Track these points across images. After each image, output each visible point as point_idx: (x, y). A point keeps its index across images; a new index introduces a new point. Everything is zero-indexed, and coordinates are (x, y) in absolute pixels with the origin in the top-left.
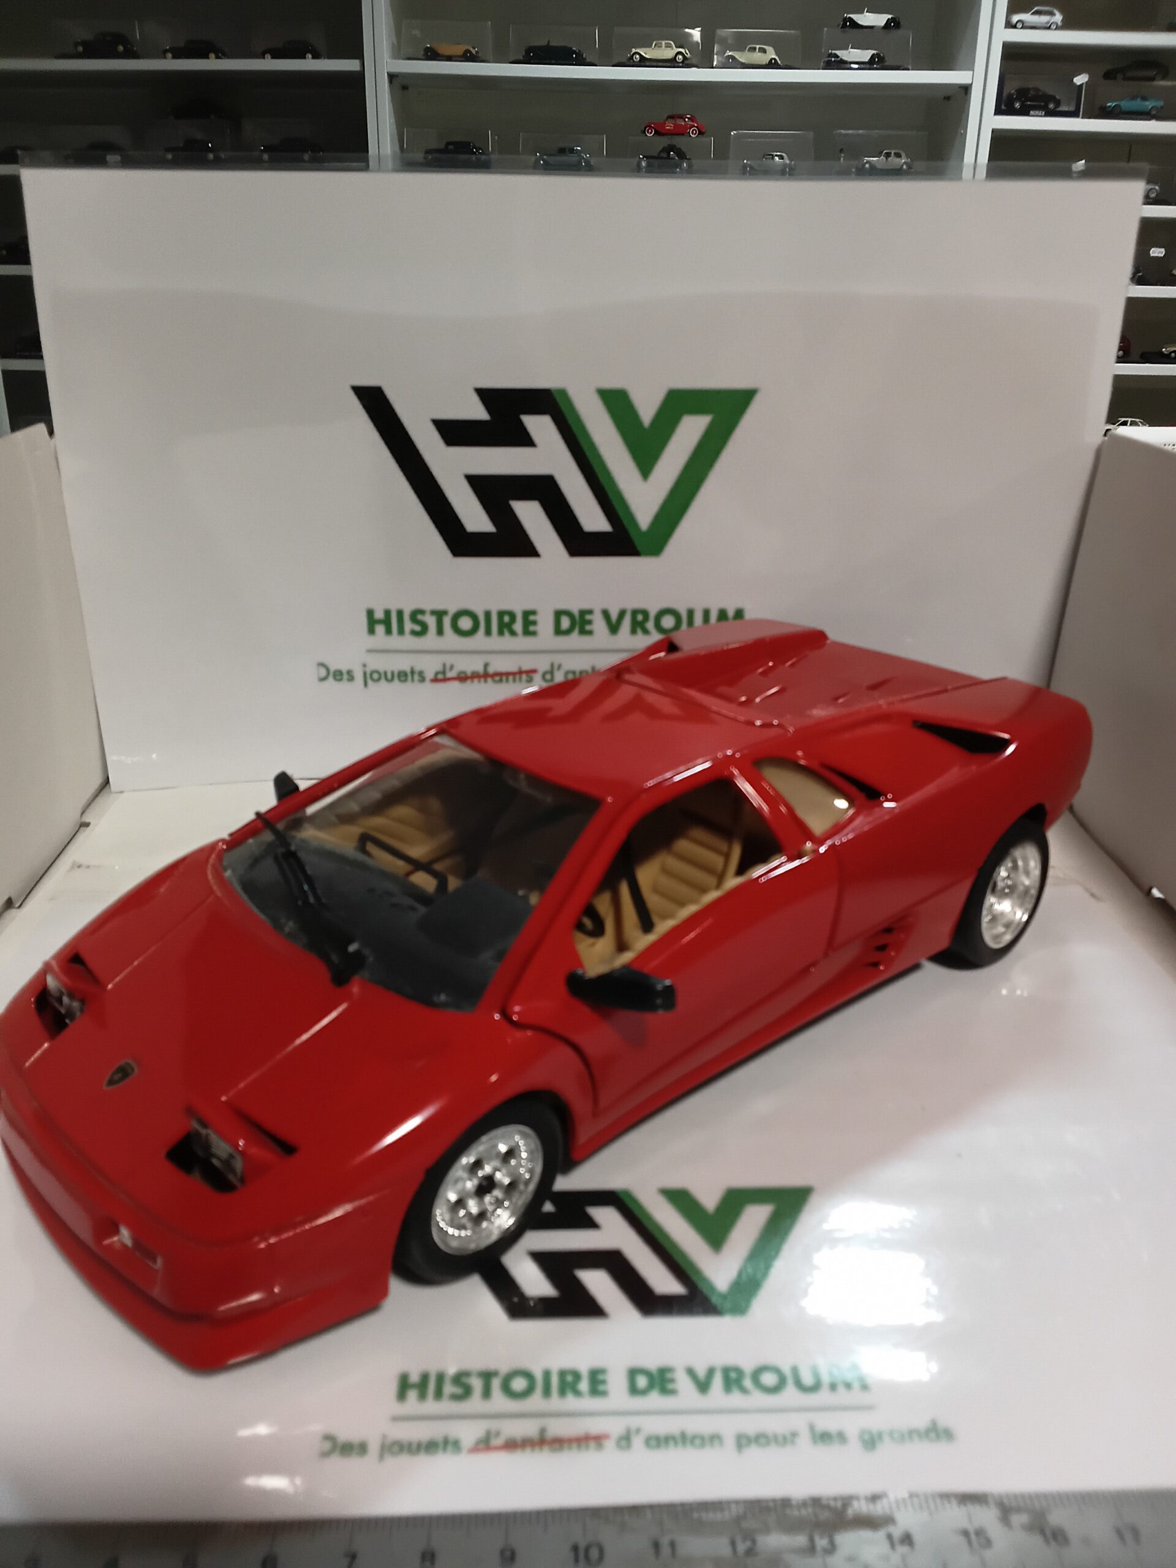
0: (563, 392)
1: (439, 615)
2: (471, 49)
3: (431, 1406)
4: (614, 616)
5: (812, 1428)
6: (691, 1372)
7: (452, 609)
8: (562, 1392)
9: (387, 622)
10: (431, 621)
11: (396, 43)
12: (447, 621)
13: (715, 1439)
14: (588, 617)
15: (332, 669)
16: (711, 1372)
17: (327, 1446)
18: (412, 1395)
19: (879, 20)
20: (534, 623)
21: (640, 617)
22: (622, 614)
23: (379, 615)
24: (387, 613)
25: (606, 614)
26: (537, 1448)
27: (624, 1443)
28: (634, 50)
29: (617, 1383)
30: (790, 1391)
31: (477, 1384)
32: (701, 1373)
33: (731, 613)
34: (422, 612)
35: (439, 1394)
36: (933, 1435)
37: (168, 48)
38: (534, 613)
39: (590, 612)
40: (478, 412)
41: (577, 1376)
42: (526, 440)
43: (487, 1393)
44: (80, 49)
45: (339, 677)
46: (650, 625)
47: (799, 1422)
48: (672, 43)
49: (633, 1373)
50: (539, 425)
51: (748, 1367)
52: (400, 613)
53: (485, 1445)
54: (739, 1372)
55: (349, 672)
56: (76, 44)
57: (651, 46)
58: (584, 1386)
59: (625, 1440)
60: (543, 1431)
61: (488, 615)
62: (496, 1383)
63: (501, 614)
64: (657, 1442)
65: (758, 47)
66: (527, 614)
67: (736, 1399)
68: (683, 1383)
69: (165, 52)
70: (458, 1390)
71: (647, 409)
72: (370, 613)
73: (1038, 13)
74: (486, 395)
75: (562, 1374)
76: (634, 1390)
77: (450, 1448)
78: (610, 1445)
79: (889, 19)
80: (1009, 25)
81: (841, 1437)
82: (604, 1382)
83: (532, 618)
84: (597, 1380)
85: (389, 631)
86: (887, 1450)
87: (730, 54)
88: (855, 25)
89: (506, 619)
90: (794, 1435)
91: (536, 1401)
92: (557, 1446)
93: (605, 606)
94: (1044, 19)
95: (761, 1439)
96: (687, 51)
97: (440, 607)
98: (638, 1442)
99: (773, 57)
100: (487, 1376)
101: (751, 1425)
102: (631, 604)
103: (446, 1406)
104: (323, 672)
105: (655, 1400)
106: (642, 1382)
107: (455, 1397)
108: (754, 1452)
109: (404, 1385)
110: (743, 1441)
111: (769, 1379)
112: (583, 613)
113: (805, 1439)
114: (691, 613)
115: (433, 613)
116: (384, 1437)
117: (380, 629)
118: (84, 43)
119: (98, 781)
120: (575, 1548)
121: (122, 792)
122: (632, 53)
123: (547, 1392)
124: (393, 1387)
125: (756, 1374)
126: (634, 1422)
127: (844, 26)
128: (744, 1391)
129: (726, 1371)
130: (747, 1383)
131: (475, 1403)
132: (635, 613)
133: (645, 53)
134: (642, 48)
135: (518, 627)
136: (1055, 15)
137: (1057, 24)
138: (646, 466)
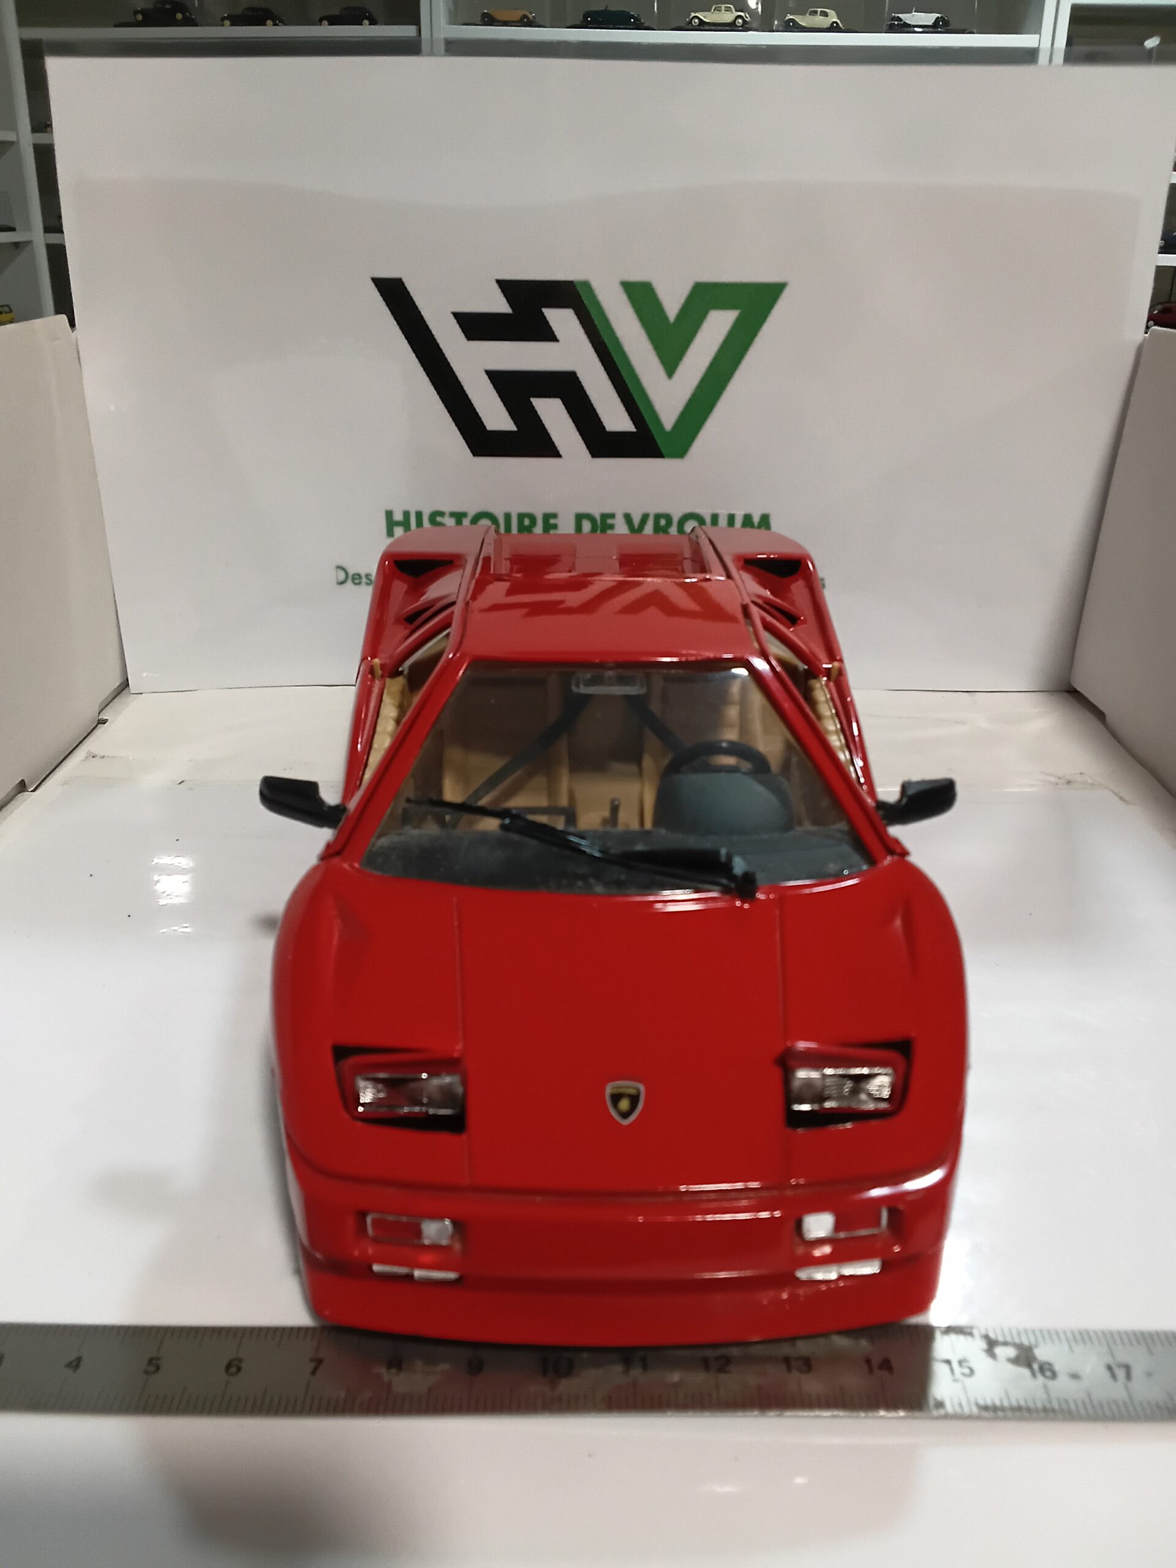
0: (586, 285)
1: (459, 516)
2: (528, 14)
4: (636, 521)
7: (472, 513)
9: (405, 524)
10: (450, 523)
11: (452, 8)
12: (467, 523)
14: (610, 521)
15: (351, 572)
20: (555, 526)
21: (663, 522)
22: (645, 518)
23: (398, 517)
24: (406, 514)
25: (628, 518)
28: (693, 14)
33: (756, 519)
34: (441, 514)
37: (226, 15)
38: (555, 516)
39: (612, 516)
40: (501, 305)
42: (548, 335)
44: (140, 17)
45: (357, 581)
46: (673, 529)
48: (732, 6)
50: (561, 319)
52: (419, 515)
55: (368, 576)
56: (136, 12)
57: (710, 11)
61: (508, 517)
63: (521, 517)
65: (819, 10)
66: (547, 517)
69: (223, 19)
71: (672, 303)
72: (389, 514)
74: (507, 287)
83: (552, 521)
87: (791, 17)
89: (527, 522)
93: (626, 511)
96: (747, 16)
97: (458, 508)
99: (835, 20)
102: (653, 509)
104: (342, 576)
112: (605, 516)
114: (715, 517)
115: (453, 514)
117: (400, 531)
118: (142, 12)
119: (117, 680)
121: (141, 693)
122: (691, 17)
132: (658, 517)
133: (705, 18)
134: (701, 13)
135: (538, 529)
138: (670, 364)
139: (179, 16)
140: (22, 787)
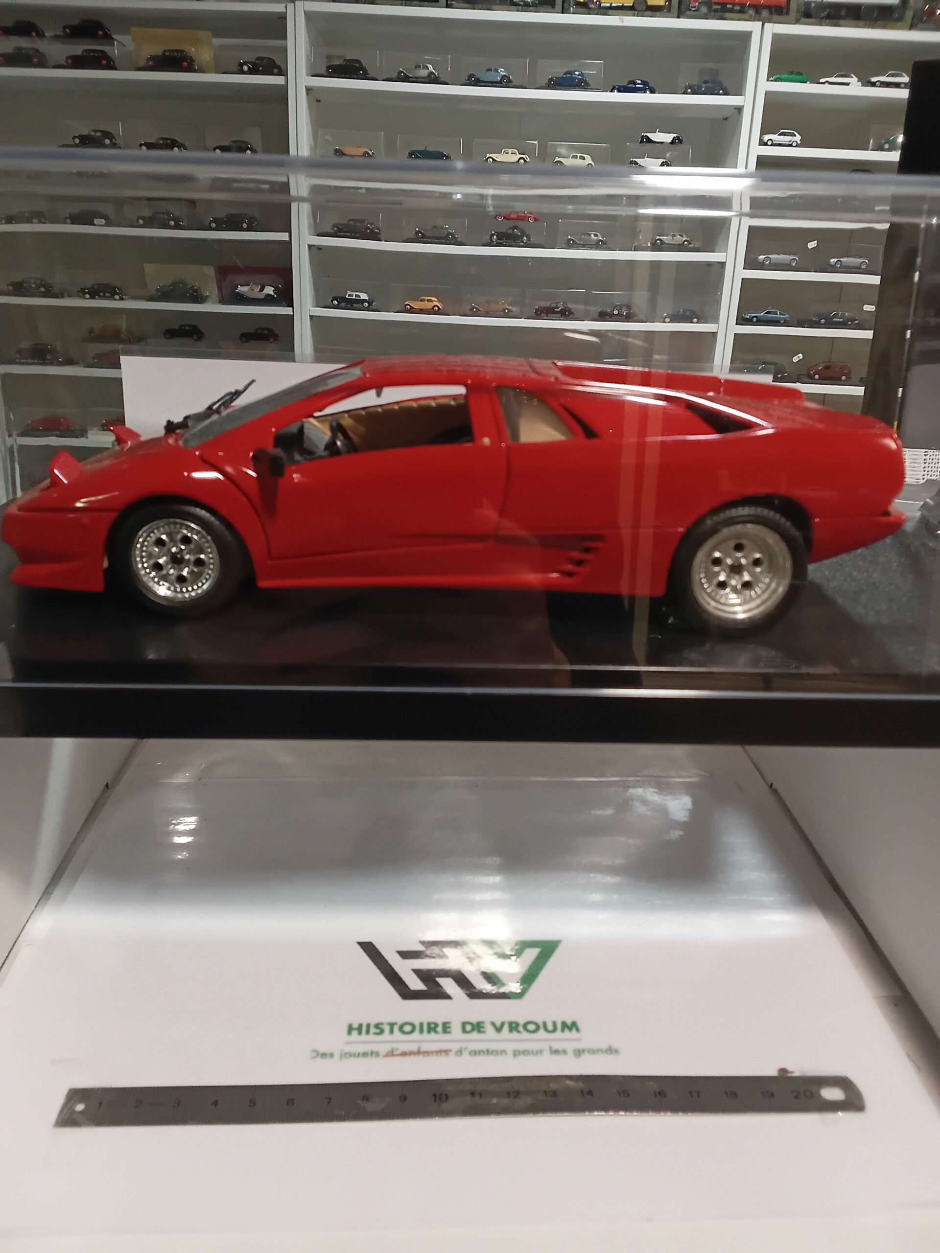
2: (369, 152)
3: (364, 1037)
5: (550, 1048)
6: (493, 1024)
8: (429, 1032)
11: (313, 144)
13: (503, 1052)
16: (503, 1024)
17: (315, 1054)
18: (355, 1033)
19: (668, 138)
26: (417, 1055)
27: (459, 1053)
28: (488, 155)
29: (456, 1028)
30: (542, 1031)
31: (387, 1029)
32: (498, 1024)
35: (368, 1032)
36: (609, 1052)
37: (143, 143)
41: (436, 1025)
43: (392, 1031)
44: (77, 141)
47: (545, 1046)
48: (516, 151)
49: (464, 1024)
51: (522, 1022)
53: (391, 1054)
54: (517, 1024)
56: (74, 138)
57: (501, 153)
58: (440, 1029)
59: (460, 1052)
60: (419, 1048)
62: (396, 1028)
64: (474, 1053)
65: (579, 155)
67: (515, 1035)
68: (489, 1029)
69: (141, 145)
70: (378, 1031)
73: (783, 134)
75: (429, 1024)
76: (464, 1031)
77: (374, 1055)
78: (452, 1054)
79: (674, 137)
80: (762, 143)
81: (565, 1052)
82: (449, 1027)
84: (446, 1027)
86: (585, 1057)
87: (559, 160)
88: (649, 141)
90: (541, 1052)
91: (416, 1035)
92: (426, 1054)
94: (786, 139)
95: (525, 1052)
96: (527, 157)
98: (466, 1054)
99: (590, 162)
100: (392, 1025)
101: (521, 1046)
103: (371, 1037)
105: (475, 1035)
106: (468, 1028)
107: (376, 1034)
108: (521, 1058)
109: (350, 1029)
110: (516, 1053)
111: (531, 1027)
113: (547, 1053)
116: (342, 1051)
118: (81, 137)
120: (435, 1095)
122: (487, 157)
123: (421, 1031)
124: (345, 1030)
125: (525, 1026)
126: (464, 1045)
127: (642, 142)
128: (519, 1032)
129: (510, 1024)
130: (521, 1029)
131: (386, 1036)
133: (496, 158)
134: (494, 154)
136: (795, 136)
137: (797, 142)
139: (107, 142)
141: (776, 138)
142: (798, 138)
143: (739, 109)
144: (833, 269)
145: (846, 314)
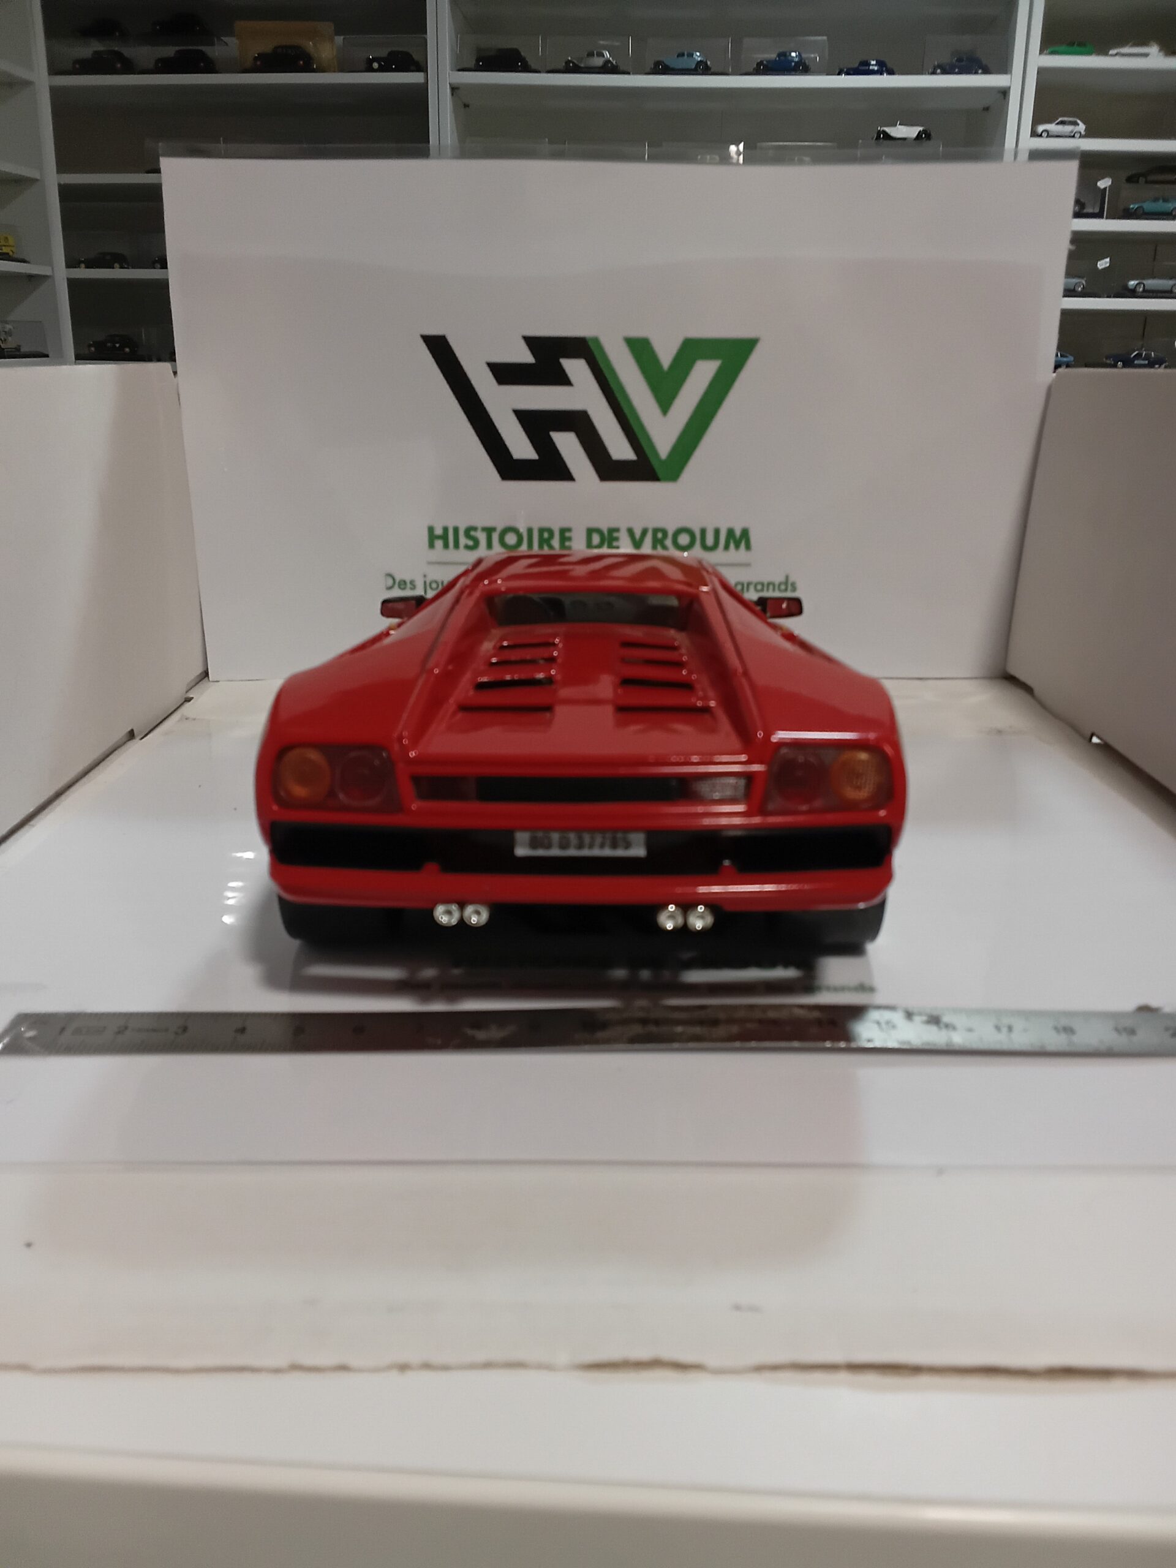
0: (596, 340)
1: (489, 531)
4: (638, 534)
7: (500, 527)
9: (444, 537)
10: (482, 537)
12: (495, 537)
14: (615, 535)
15: (398, 579)
19: (912, 132)
20: (570, 539)
21: (660, 535)
22: (644, 532)
23: (439, 531)
24: (446, 529)
25: (630, 531)
33: (738, 533)
34: (475, 529)
38: (569, 530)
39: (617, 530)
40: (526, 357)
42: (563, 380)
45: (402, 587)
46: (668, 542)
50: (576, 368)
52: (456, 530)
55: (412, 582)
61: (530, 531)
63: (541, 531)
66: (563, 531)
71: (666, 356)
72: (431, 530)
73: (1062, 123)
74: (533, 343)
79: (920, 132)
80: (1034, 134)
83: (567, 535)
85: (446, 546)
88: (887, 137)
89: (546, 535)
93: (630, 525)
94: (1068, 129)
97: (489, 524)
102: (651, 526)
104: (390, 582)
112: (612, 531)
114: (703, 532)
115: (484, 529)
117: (439, 543)
119: (199, 670)
121: (218, 681)
127: (878, 138)
132: (656, 531)
135: (556, 543)
136: (1078, 125)
137: (1080, 133)
138: (665, 404)
140: (131, 735)
141: (1052, 127)
142: (1082, 127)
143: (1004, 93)
144: (1132, 294)
145: (1153, 353)
